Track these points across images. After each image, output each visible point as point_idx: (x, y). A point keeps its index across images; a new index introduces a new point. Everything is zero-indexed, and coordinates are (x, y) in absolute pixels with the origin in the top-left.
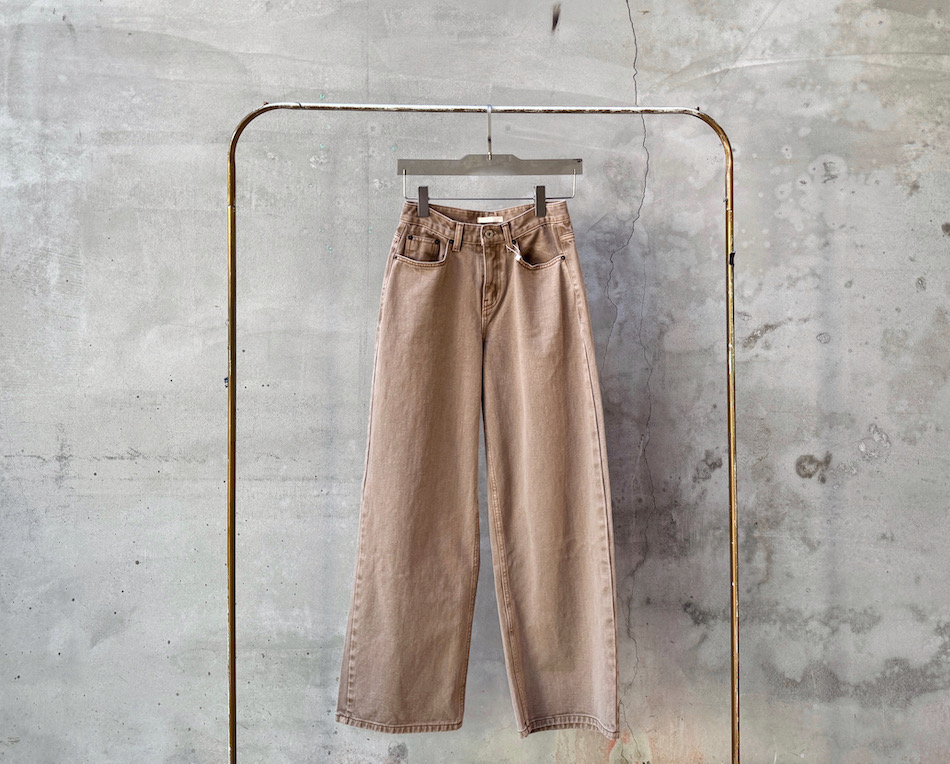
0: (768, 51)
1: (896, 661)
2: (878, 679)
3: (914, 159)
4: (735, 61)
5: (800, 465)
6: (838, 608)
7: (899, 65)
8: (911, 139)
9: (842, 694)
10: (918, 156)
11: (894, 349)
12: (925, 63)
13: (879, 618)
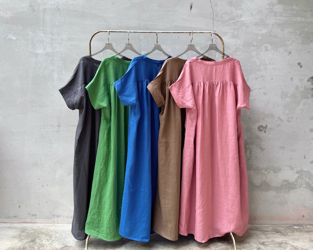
0: (249, 16)
1: (286, 181)
2: (281, 186)
3: (290, 45)
4: (241, 18)
5: (259, 128)
6: (269, 166)
7: (286, 20)
8: (289, 40)
9: (271, 190)
10: (291, 44)
11: (284, 97)
12: (292, 19)
13: (281, 169)
